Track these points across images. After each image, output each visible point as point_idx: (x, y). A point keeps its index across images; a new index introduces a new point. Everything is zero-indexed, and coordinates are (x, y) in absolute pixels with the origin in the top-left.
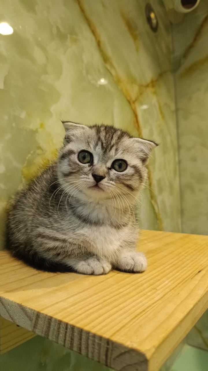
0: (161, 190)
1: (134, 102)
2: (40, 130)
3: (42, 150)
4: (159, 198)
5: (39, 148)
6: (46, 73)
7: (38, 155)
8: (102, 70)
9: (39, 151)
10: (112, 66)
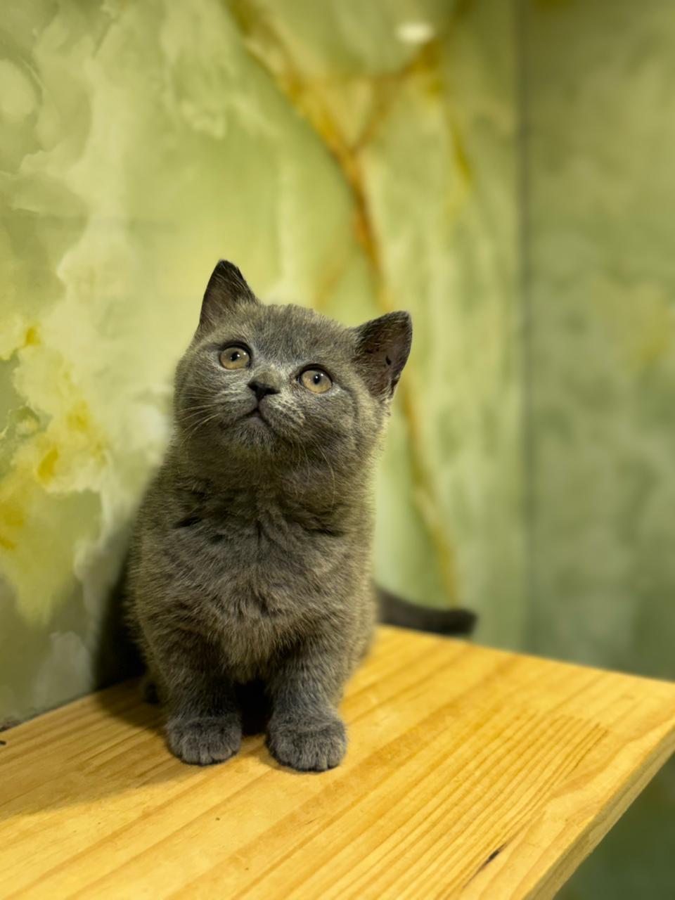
0: (450, 444)
1: (353, 152)
2: (25, 354)
3: (37, 419)
4: (443, 479)
5: (27, 413)
6: (36, 146)
7: (25, 437)
8: (233, 69)
9: (26, 426)
10: (271, 38)
